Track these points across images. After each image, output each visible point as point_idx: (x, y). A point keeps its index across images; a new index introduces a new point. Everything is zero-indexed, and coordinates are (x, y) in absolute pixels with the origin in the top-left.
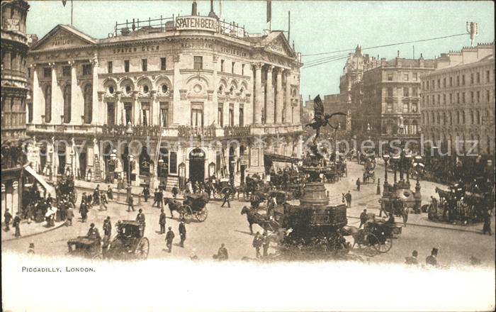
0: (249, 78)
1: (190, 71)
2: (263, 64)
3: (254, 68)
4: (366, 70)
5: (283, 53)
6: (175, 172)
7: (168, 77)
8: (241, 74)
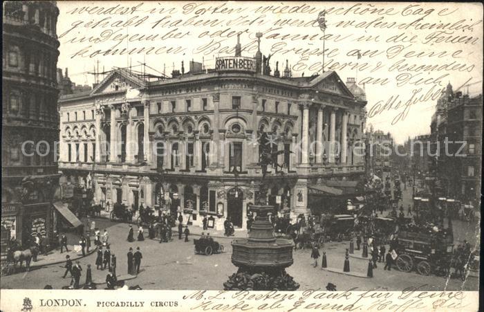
0: (296, 118)
1: (227, 111)
2: (310, 104)
3: (301, 108)
4: (450, 109)
5: (338, 92)
6: (214, 211)
7: (209, 116)
8: (286, 113)
